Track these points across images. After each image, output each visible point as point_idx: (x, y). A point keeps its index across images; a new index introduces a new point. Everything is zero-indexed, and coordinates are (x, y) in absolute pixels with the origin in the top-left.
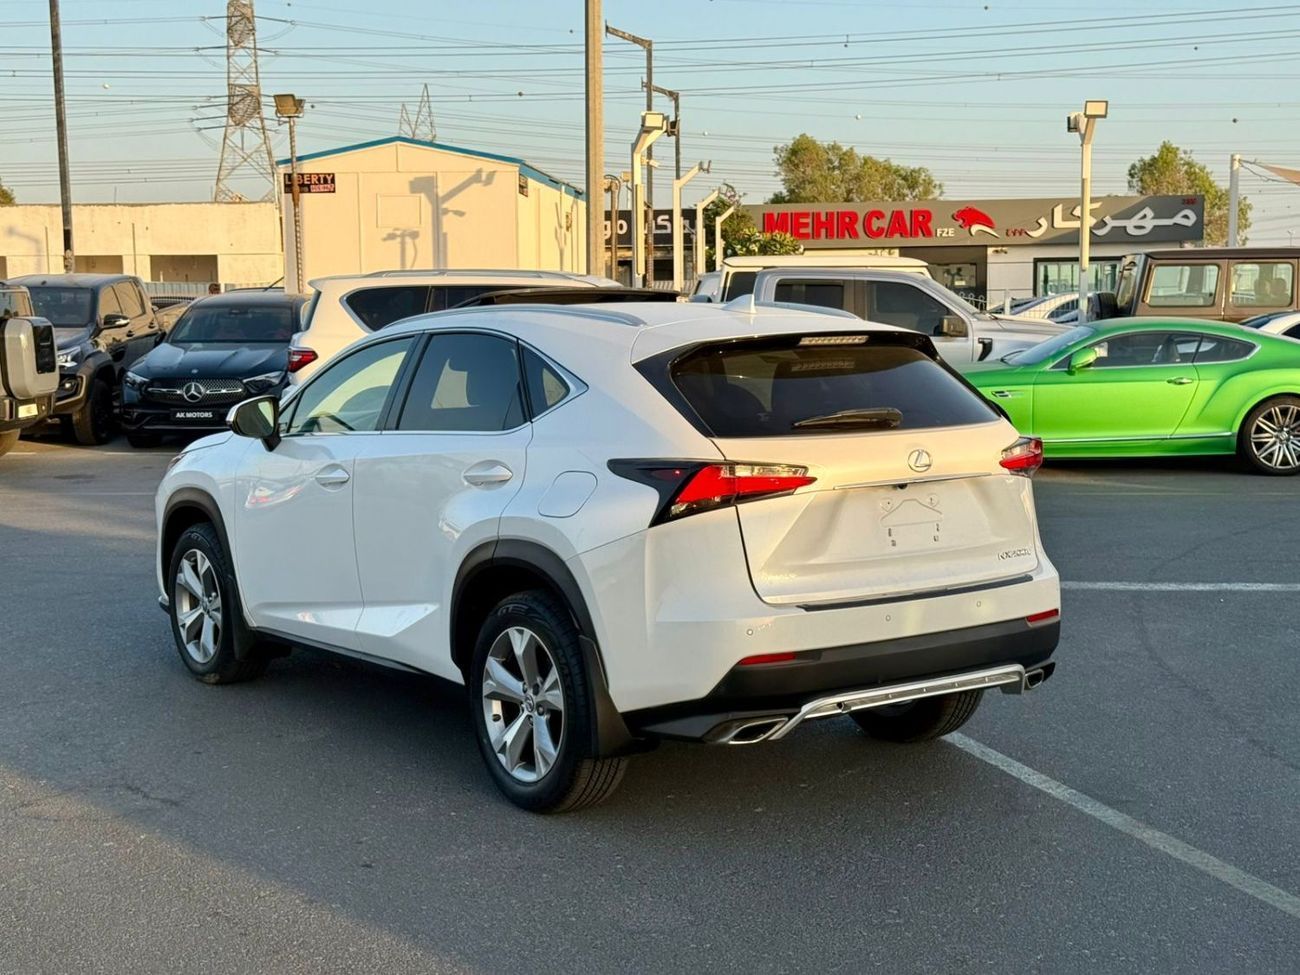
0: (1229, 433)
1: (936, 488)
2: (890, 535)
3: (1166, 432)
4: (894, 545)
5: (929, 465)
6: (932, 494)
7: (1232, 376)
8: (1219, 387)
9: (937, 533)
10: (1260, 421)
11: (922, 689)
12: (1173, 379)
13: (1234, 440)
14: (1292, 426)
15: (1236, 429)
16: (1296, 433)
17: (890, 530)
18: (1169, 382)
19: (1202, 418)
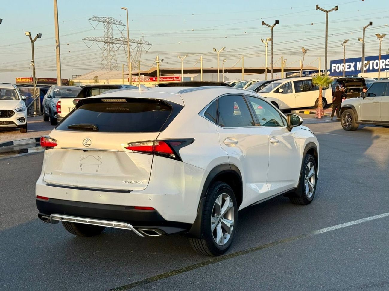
1: (102, 153)
2: (81, 166)
4: (81, 170)
5: (90, 145)
6: (99, 155)
9: (98, 169)
11: (87, 221)
17: (81, 165)
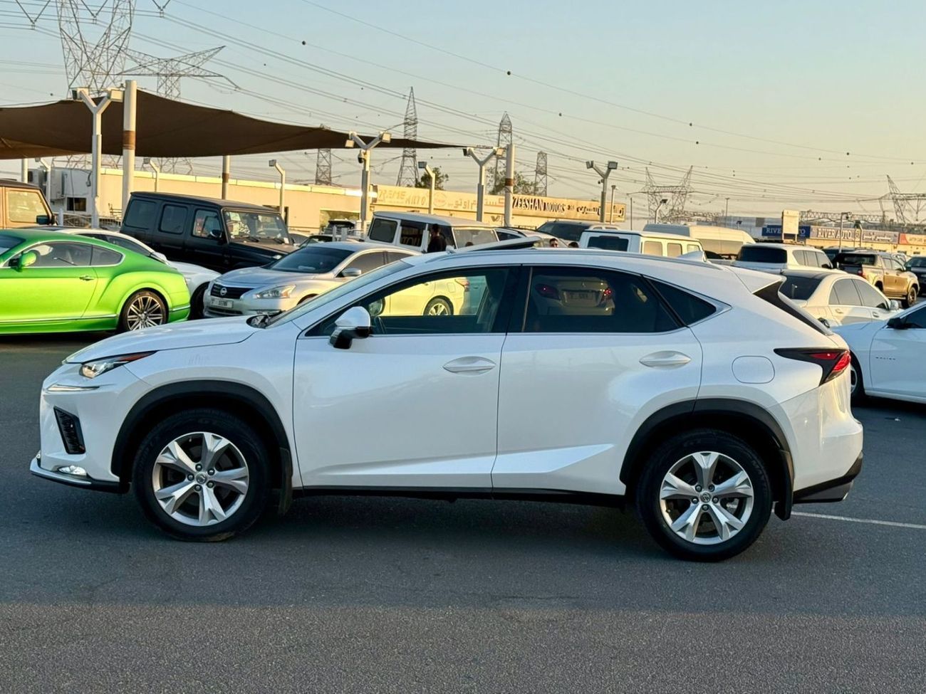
0: (114, 315)
3: (78, 315)
7: (116, 276)
8: (110, 282)
10: (132, 307)
12: (84, 276)
13: (118, 319)
14: (148, 310)
15: (119, 312)
16: (150, 315)
18: (81, 278)
19: (100, 305)
